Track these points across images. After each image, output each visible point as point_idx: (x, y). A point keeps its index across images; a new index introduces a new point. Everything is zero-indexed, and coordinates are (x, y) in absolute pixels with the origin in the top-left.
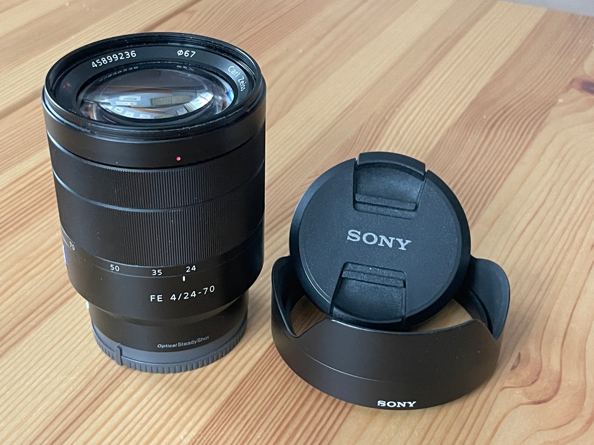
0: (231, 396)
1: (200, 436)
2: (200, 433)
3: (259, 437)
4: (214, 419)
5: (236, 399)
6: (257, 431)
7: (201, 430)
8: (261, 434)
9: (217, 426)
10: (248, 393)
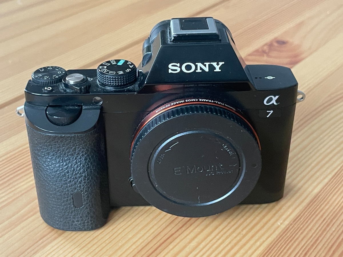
0: (310, 203)
1: (291, 224)
2: (292, 222)
3: (334, 229)
4: (300, 215)
5: (314, 205)
6: (332, 226)
7: (292, 220)
8: (335, 228)
9: (303, 220)
10: (322, 203)
